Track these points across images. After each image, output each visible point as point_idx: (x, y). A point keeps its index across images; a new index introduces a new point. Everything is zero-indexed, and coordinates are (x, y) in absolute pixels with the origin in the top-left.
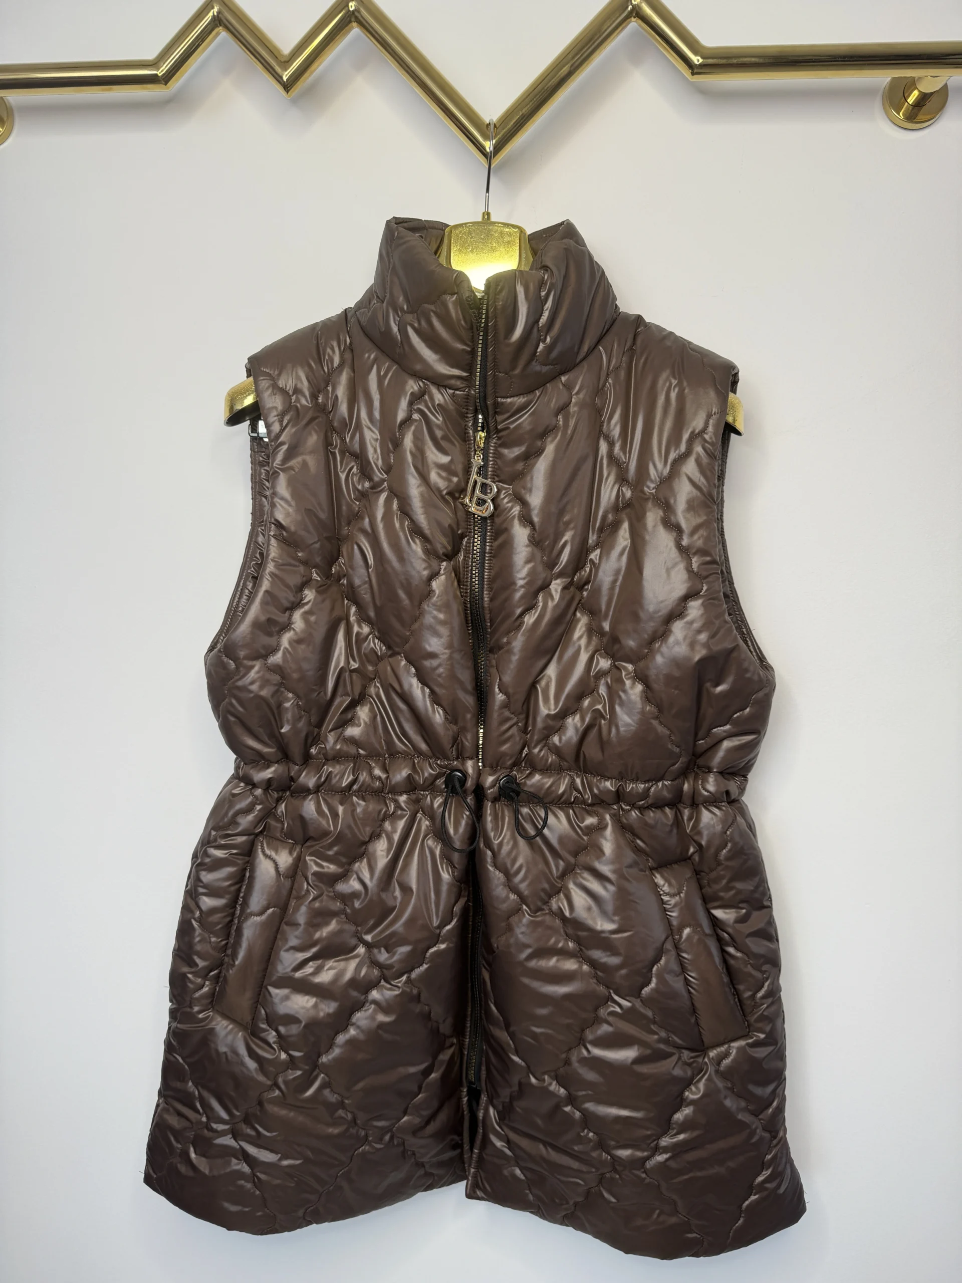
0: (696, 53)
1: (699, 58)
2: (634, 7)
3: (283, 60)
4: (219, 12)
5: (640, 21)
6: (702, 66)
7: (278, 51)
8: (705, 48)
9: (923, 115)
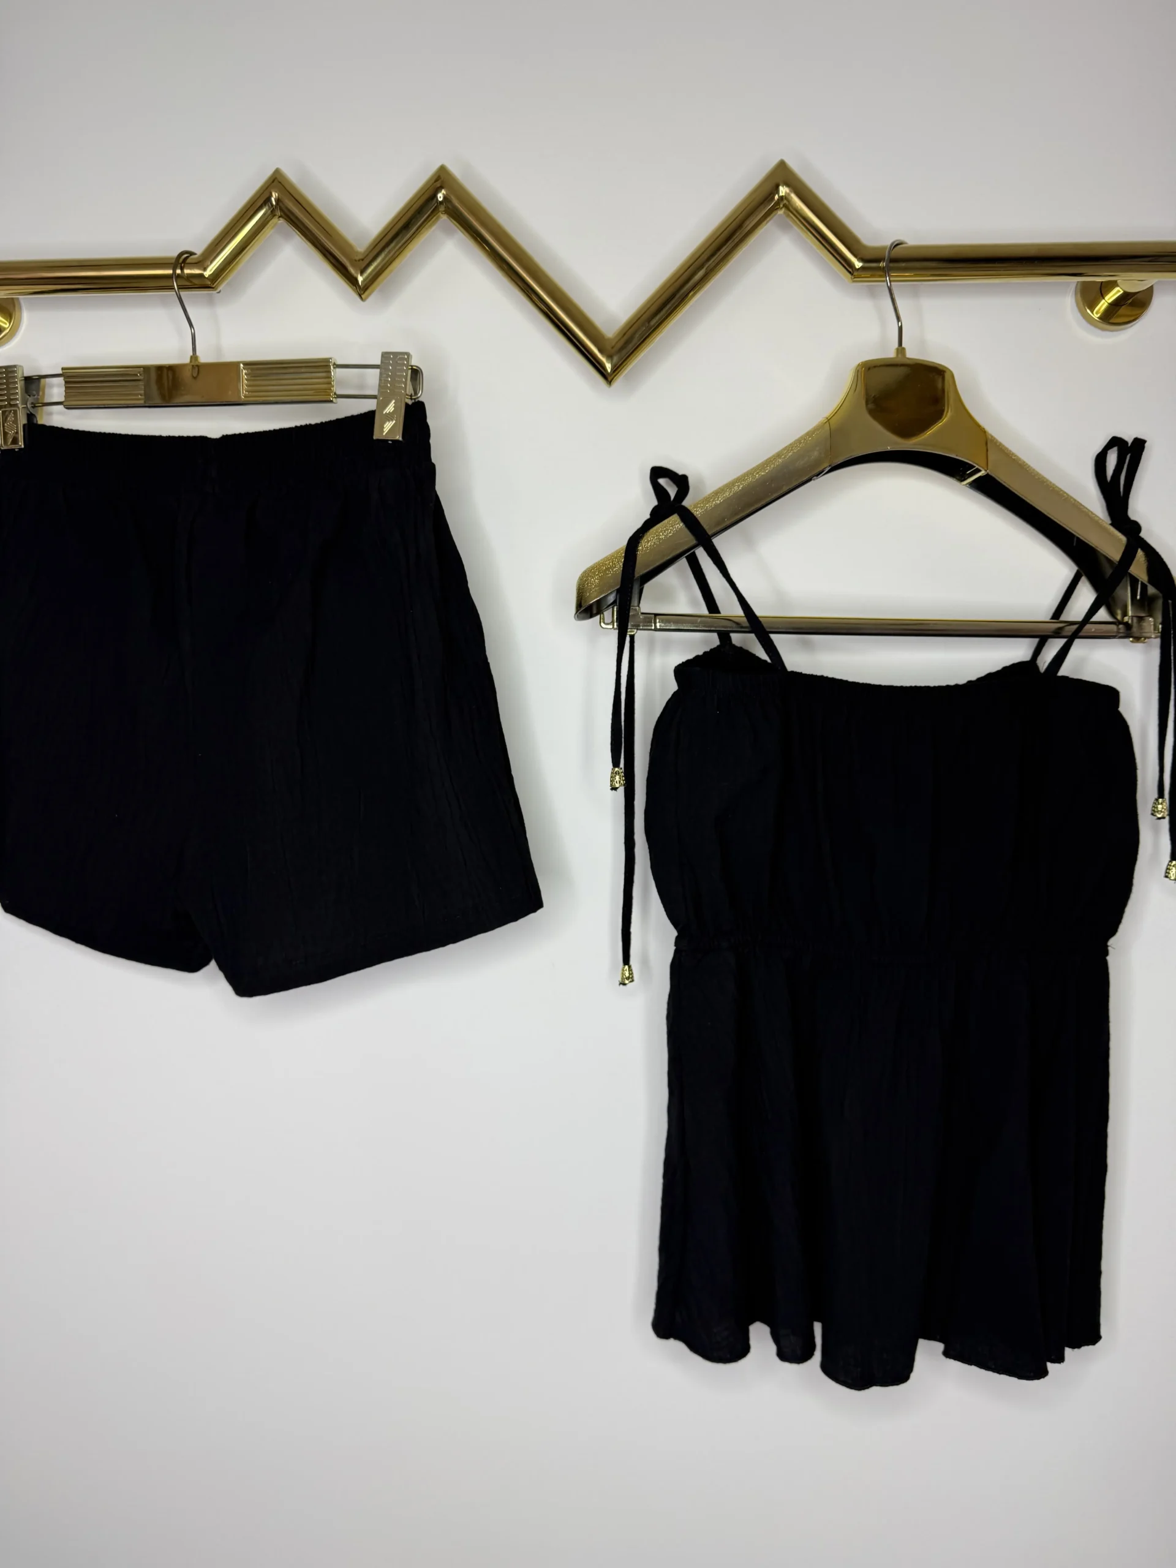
0: (856, 255)
2: (781, 198)
3: (357, 258)
4: (278, 200)
5: (786, 214)
6: (862, 268)
7: (350, 246)
8: (865, 247)
9: (1121, 316)
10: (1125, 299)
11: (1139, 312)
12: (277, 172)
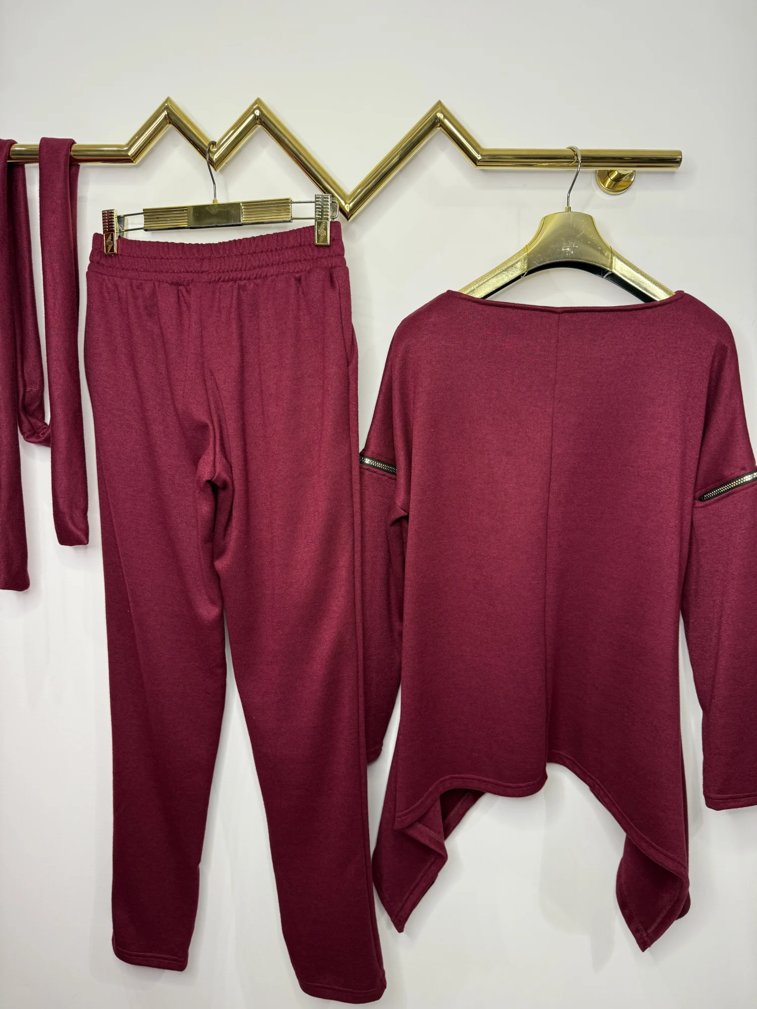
0: (478, 153)
1: (480, 156)
2: (440, 121)
4: (168, 114)
5: (442, 129)
6: (480, 160)
8: (483, 150)
11: (629, 184)
12: (168, 100)
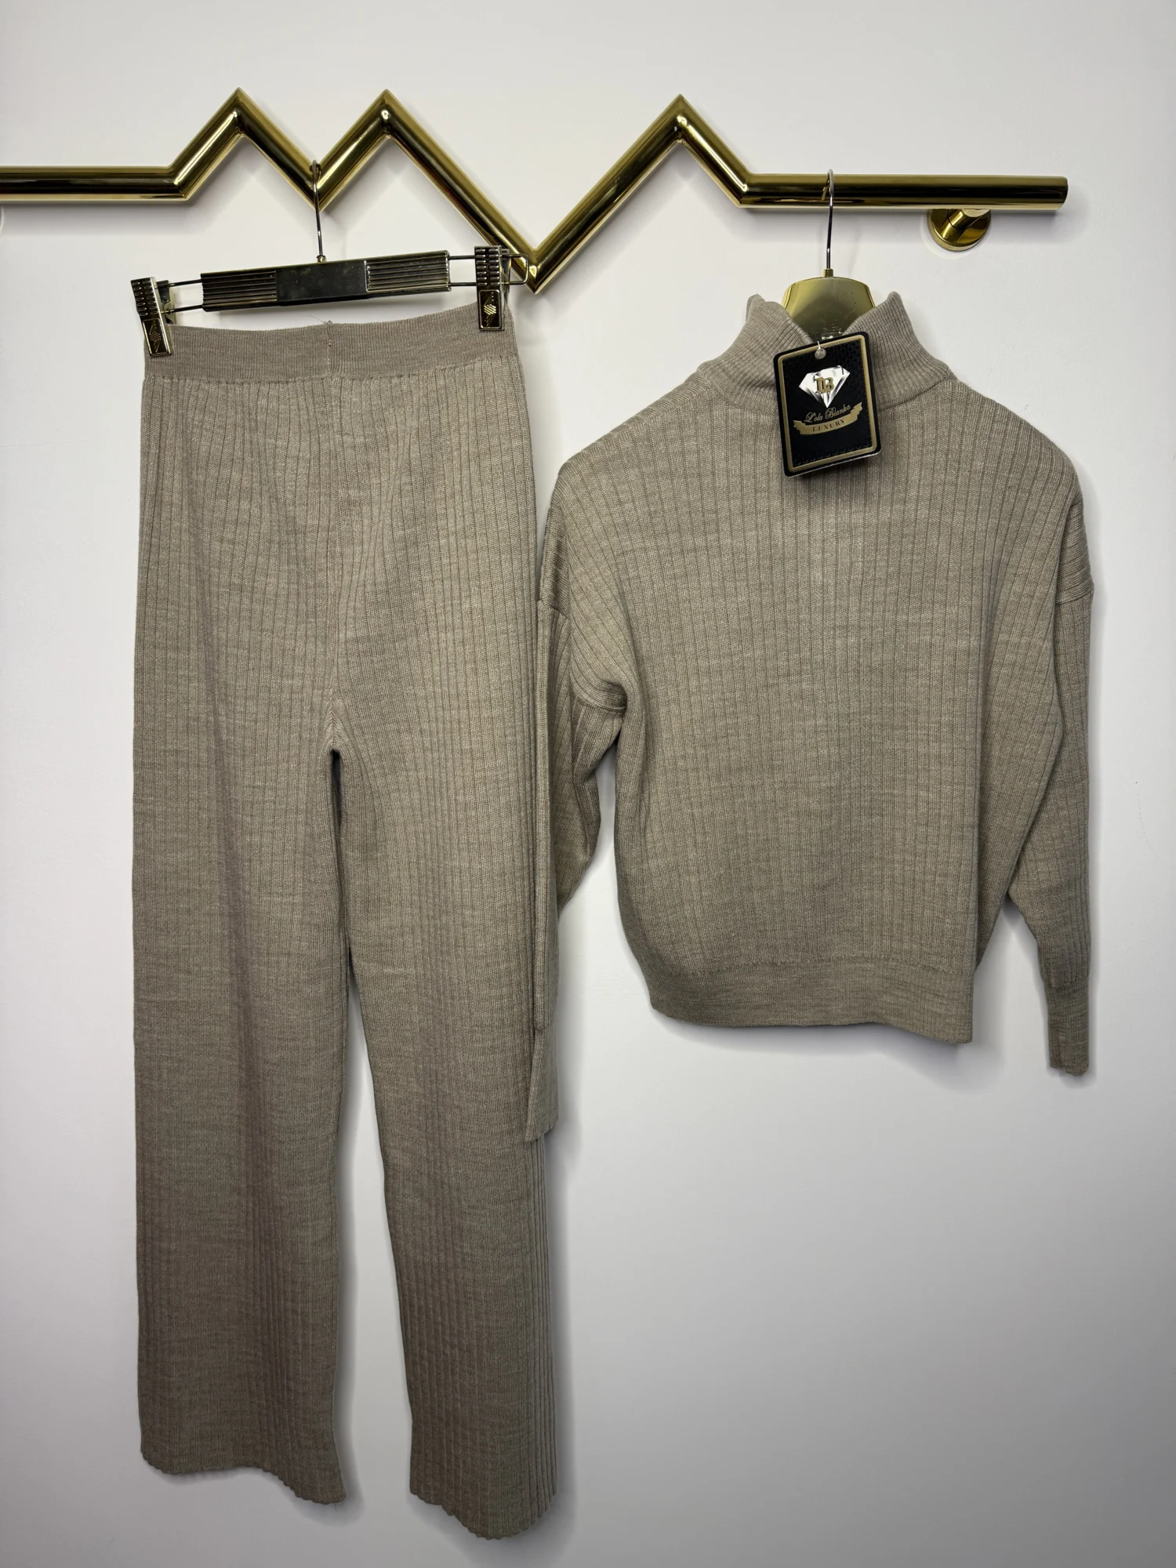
0: (743, 181)
1: (746, 186)
2: (682, 129)
4: (240, 118)
6: (748, 194)
8: (751, 176)
9: (967, 238)
10: (967, 222)
11: (981, 233)
12: (238, 92)
